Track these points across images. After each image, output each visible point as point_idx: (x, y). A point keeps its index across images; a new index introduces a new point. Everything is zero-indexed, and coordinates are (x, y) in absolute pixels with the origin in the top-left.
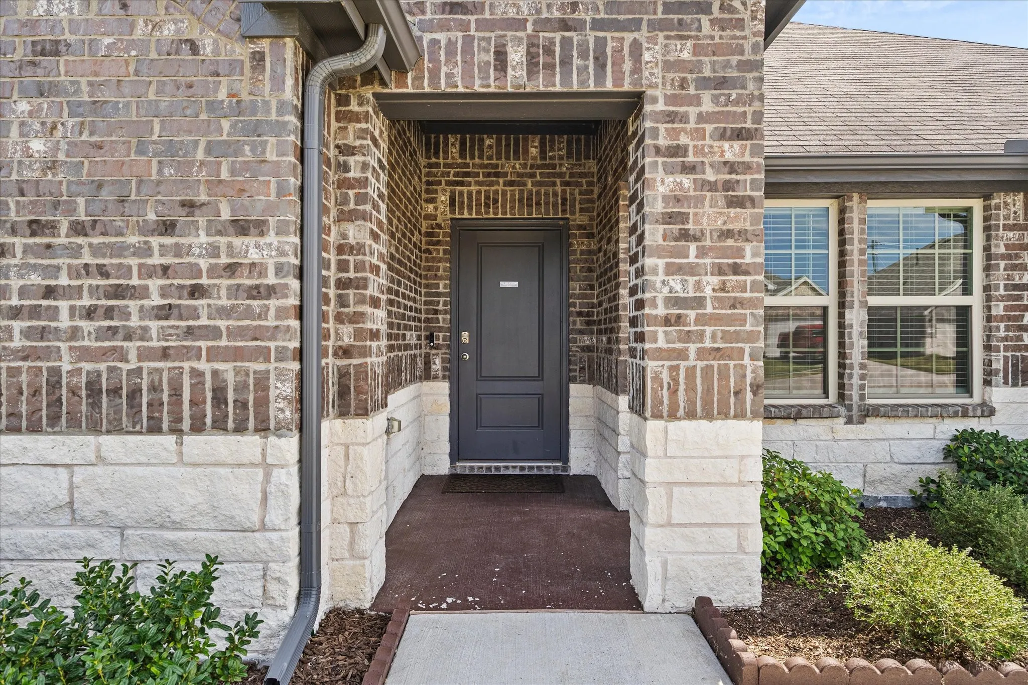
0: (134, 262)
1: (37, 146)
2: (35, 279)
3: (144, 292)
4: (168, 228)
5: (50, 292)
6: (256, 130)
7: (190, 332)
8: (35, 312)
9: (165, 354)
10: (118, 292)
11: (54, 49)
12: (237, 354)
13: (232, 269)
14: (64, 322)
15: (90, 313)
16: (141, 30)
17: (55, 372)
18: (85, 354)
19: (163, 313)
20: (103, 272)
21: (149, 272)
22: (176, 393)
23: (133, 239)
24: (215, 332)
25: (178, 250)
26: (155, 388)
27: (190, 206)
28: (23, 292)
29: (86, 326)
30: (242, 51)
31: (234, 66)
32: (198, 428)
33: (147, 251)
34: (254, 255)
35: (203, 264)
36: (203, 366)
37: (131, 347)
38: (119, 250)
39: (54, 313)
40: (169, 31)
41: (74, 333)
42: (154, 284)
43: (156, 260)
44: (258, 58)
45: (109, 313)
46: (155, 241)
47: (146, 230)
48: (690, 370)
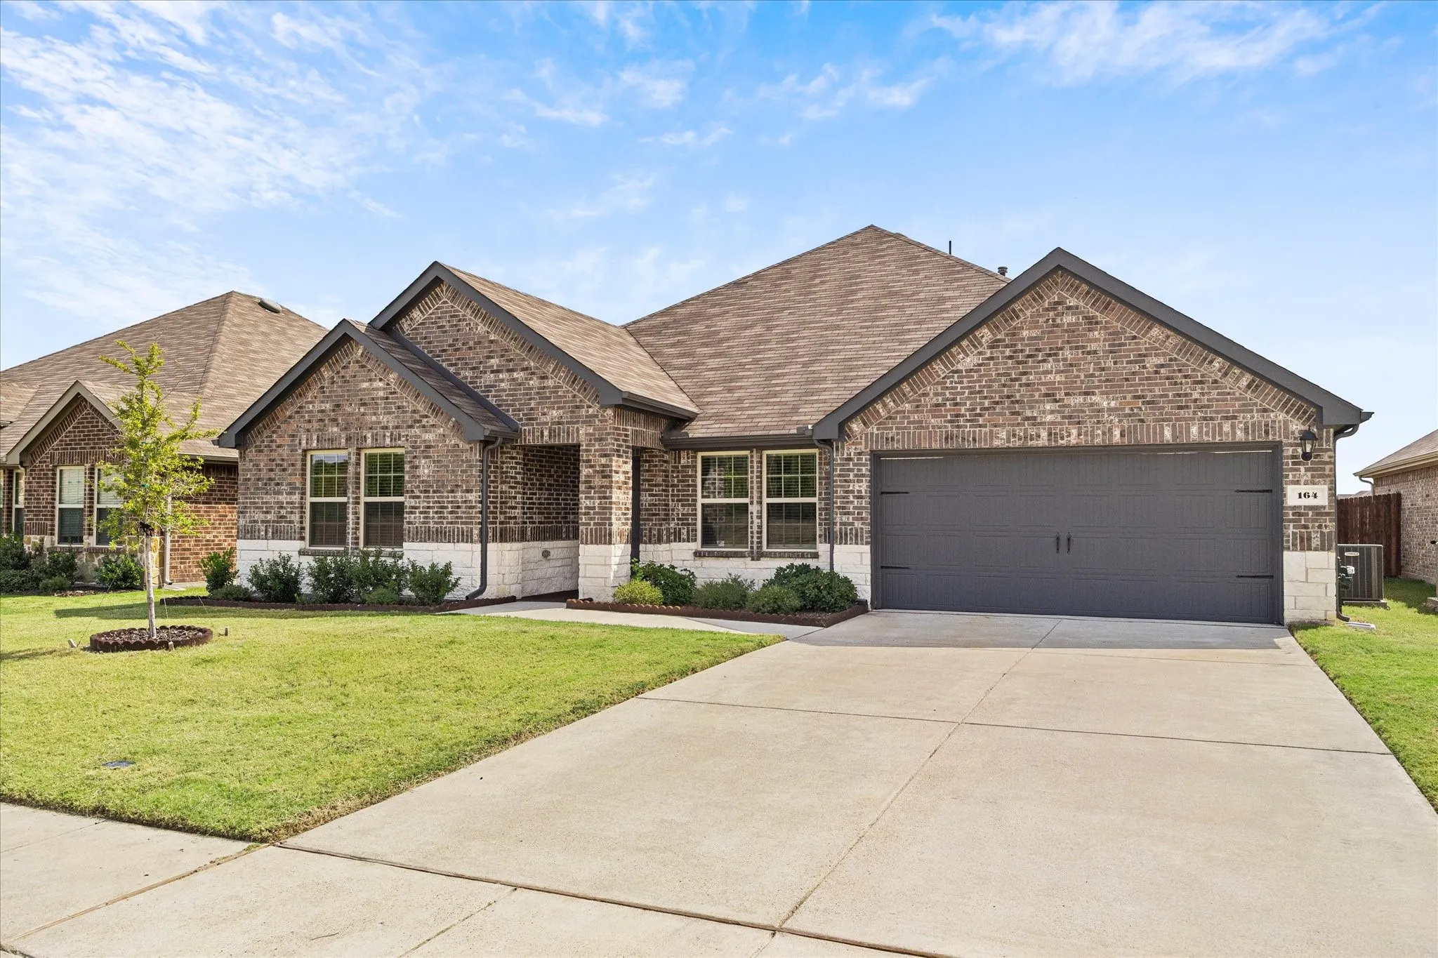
0: (445, 500)
1: (426, 471)
2: (425, 504)
3: (447, 507)
4: (452, 491)
5: (428, 507)
6: (471, 466)
7: (457, 518)
8: (425, 513)
9: (451, 523)
10: (442, 507)
11: (430, 447)
12: (466, 523)
13: (465, 502)
14: (431, 515)
15: (436, 513)
16: (447, 442)
17: (429, 527)
18: (436, 523)
19: (451, 513)
20: (439, 502)
21: (449, 502)
22: (454, 533)
23: (446, 494)
24: (462, 518)
25: (455, 497)
26: (449, 532)
27: (457, 486)
28: (423, 508)
29: (436, 516)
30: (468, 447)
31: (467, 450)
32: (458, 542)
33: (448, 497)
34: (470, 498)
35: (460, 500)
36: (459, 526)
37: (445, 521)
38: (442, 497)
39: (429, 513)
40: (453, 442)
41: (433, 518)
42: (450, 505)
43: (450, 499)
44: (471, 448)
45: (441, 513)
46: (450, 495)
47: (448, 492)
48: (591, 529)
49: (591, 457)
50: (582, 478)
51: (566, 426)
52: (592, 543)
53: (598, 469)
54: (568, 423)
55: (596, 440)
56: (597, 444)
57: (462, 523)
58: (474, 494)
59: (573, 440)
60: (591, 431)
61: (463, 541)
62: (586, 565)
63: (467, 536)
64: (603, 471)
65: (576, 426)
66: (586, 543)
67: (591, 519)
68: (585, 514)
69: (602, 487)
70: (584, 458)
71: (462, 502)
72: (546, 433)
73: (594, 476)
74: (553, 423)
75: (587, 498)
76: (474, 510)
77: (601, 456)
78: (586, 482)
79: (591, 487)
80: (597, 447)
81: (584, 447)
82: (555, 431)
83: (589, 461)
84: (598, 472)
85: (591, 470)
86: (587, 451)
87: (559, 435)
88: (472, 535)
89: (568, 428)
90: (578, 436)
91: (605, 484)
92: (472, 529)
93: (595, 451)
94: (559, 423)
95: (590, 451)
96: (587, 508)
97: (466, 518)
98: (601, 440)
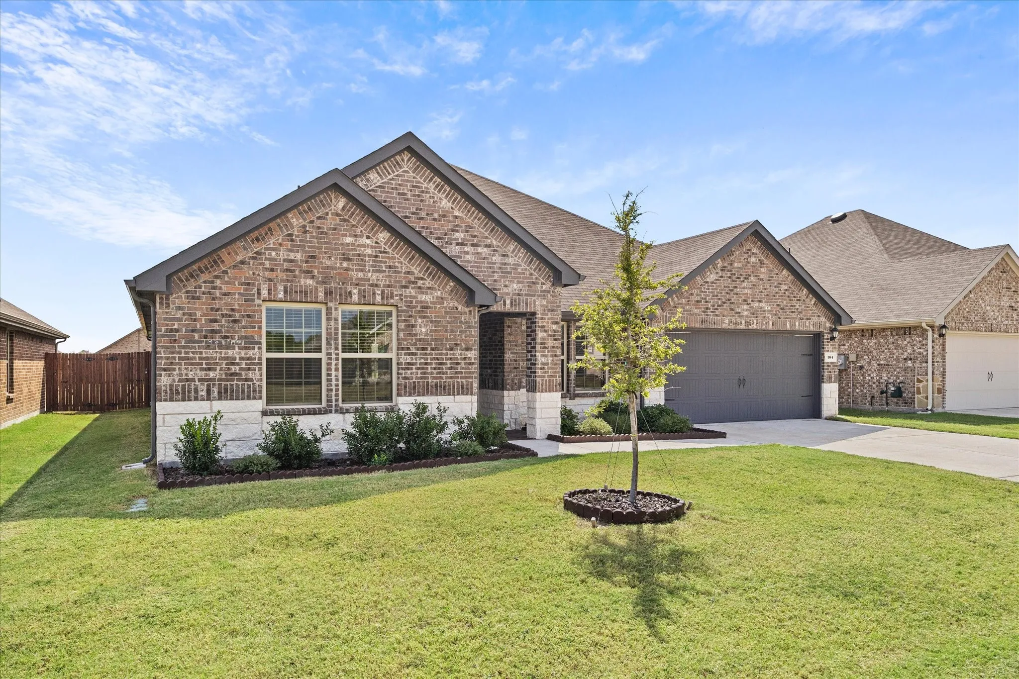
0: (444, 357)
1: (424, 330)
2: (422, 361)
3: (446, 364)
4: (452, 349)
5: (426, 364)
6: (469, 327)
7: (456, 373)
8: (423, 368)
9: (451, 378)
10: (441, 364)
11: (427, 308)
12: (466, 378)
13: (465, 359)
14: (429, 371)
15: (435, 369)
16: (445, 304)
17: (428, 382)
18: (434, 378)
19: (451, 368)
20: (438, 359)
21: (447, 359)
22: (454, 387)
23: (444, 352)
24: (461, 373)
25: (453, 354)
26: (449, 386)
27: (456, 345)
28: (420, 364)
29: (435, 371)
30: (467, 310)
31: (466, 313)
32: (458, 394)
33: (447, 354)
34: (469, 356)
35: (459, 357)
36: (459, 380)
37: (444, 376)
38: (441, 354)
39: (427, 369)
40: (451, 305)
41: (432, 373)
42: (449, 362)
43: (449, 356)
44: (470, 311)
45: (439, 368)
46: (449, 352)
47: (447, 350)
48: (546, 380)
49: (545, 324)
50: (538, 340)
51: (525, 298)
52: (546, 391)
53: (550, 333)
54: (526, 295)
55: (549, 310)
56: (549, 314)
57: (461, 378)
58: (473, 352)
59: (530, 309)
60: (545, 303)
61: (463, 394)
62: (542, 408)
63: (467, 389)
64: (554, 335)
65: (533, 298)
66: (542, 392)
67: (545, 372)
68: (541, 369)
69: (553, 347)
70: (540, 324)
71: (461, 359)
72: (508, 302)
73: (548, 339)
74: (514, 294)
75: (543, 356)
76: (473, 366)
77: (553, 323)
78: (542, 343)
79: (545, 348)
80: (550, 316)
81: (540, 316)
82: (515, 301)
83: (543, 327)
84: (551, 336)
85: (545, 334)
86: (542, 318)
87: (519, 304)
88: (472, 388)
89: (527, 299)
90: (535, 306)
91: (556, 345)
92: (471, 383)
93: (548, 319)
94: (519, 295)
95: (545, 319)
96: (543, 364)
97: (465, 373)
98: (552, 310)
